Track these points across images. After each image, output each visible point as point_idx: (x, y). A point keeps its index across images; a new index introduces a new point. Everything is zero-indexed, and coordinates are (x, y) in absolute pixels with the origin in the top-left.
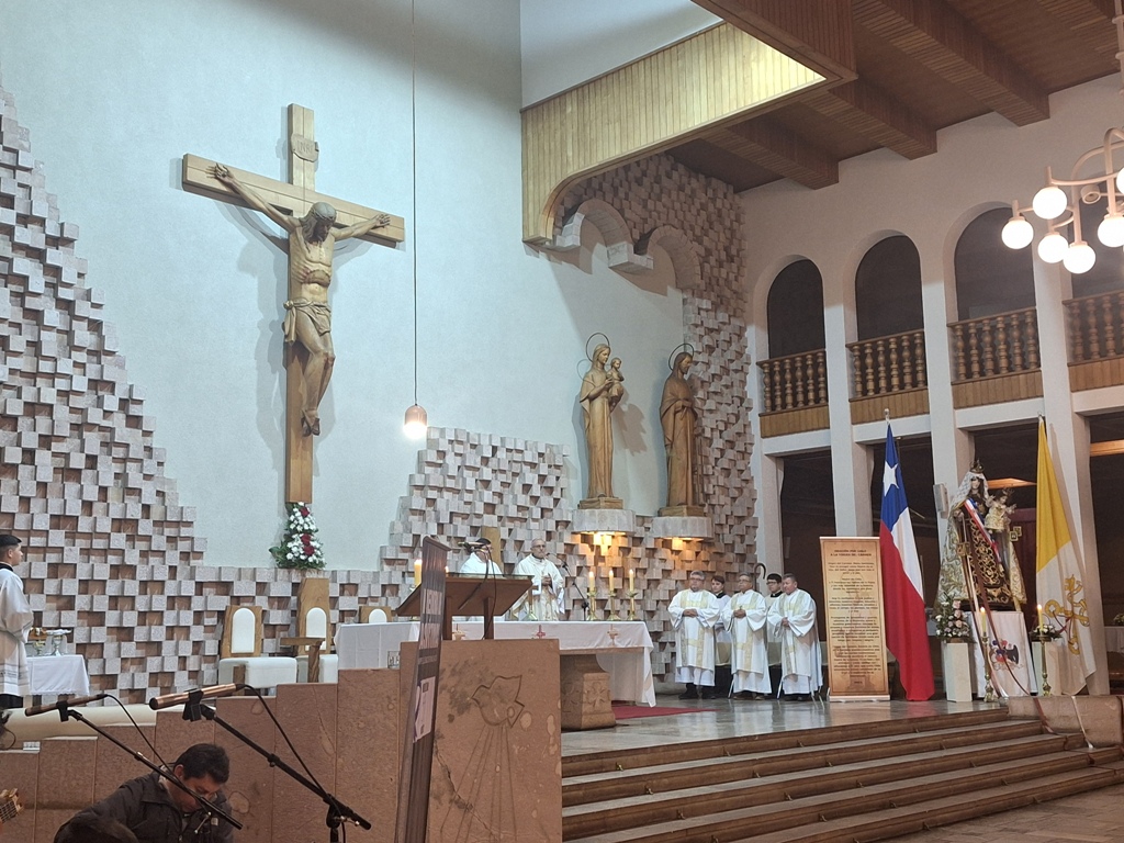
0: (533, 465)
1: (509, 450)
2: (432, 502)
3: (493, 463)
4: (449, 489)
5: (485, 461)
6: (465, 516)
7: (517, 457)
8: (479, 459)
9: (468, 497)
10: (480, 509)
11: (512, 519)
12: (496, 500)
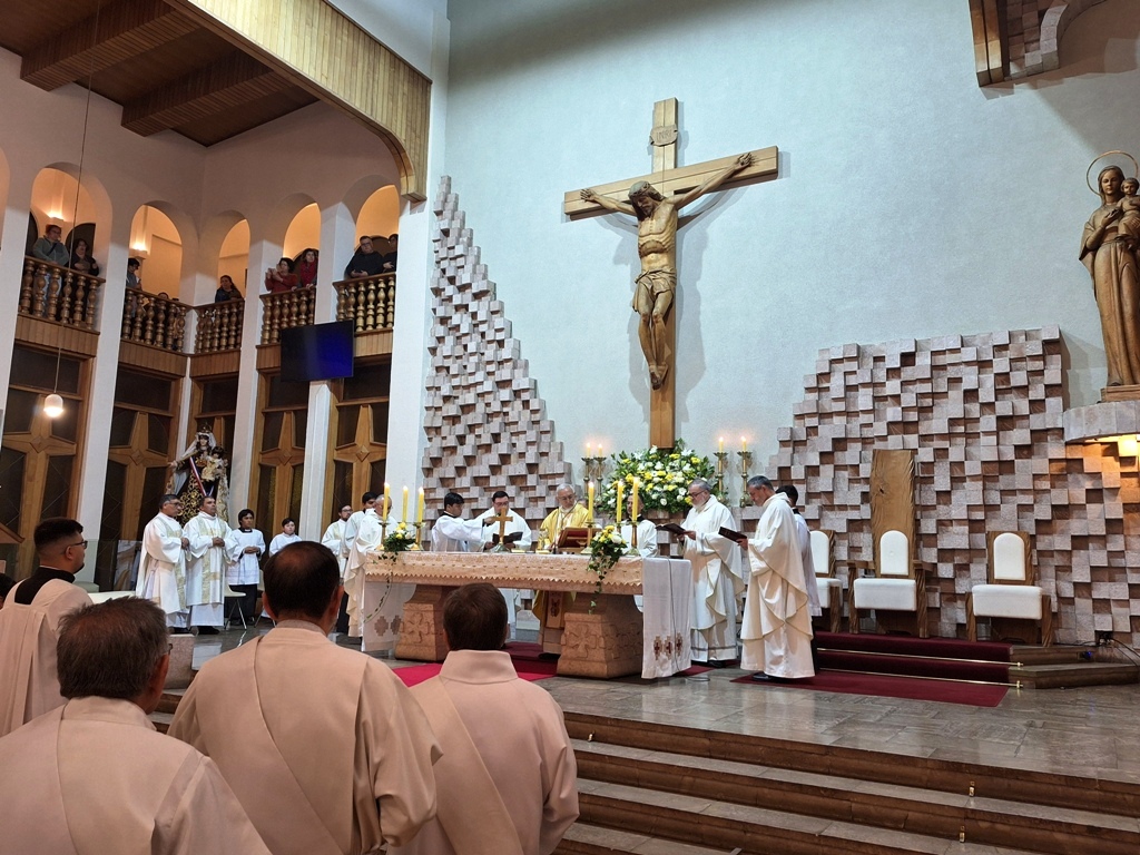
0: (983, 365)
1: (934, 353)
2: (812, 430)
3: (908, 373)
4: (839, 413)
5: (892, 373)
6: (865, 441)
7: (949, 358)
8: (884, 373)
9: (864, 419)
10: (880, 429)
11: (942, 436)
12: (913, 416)
